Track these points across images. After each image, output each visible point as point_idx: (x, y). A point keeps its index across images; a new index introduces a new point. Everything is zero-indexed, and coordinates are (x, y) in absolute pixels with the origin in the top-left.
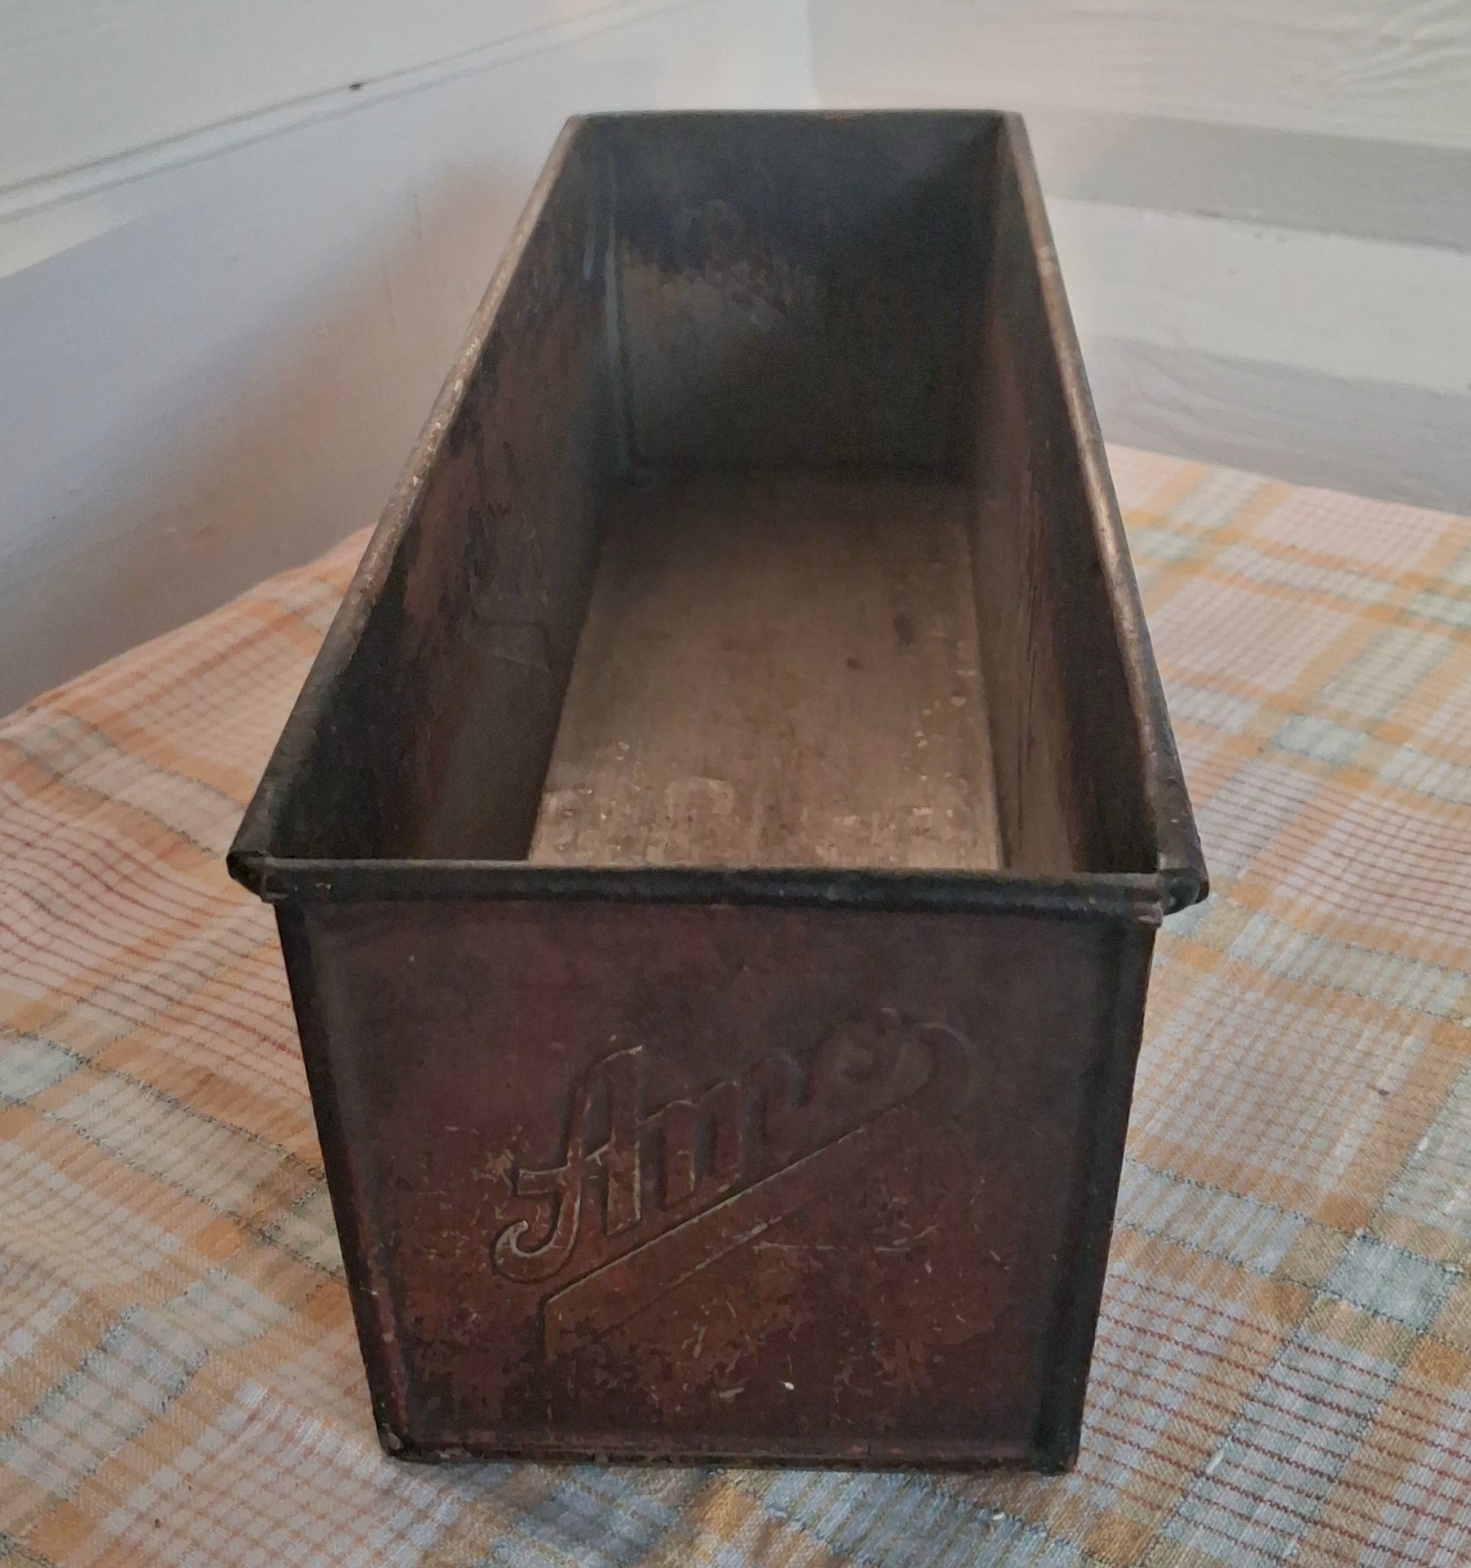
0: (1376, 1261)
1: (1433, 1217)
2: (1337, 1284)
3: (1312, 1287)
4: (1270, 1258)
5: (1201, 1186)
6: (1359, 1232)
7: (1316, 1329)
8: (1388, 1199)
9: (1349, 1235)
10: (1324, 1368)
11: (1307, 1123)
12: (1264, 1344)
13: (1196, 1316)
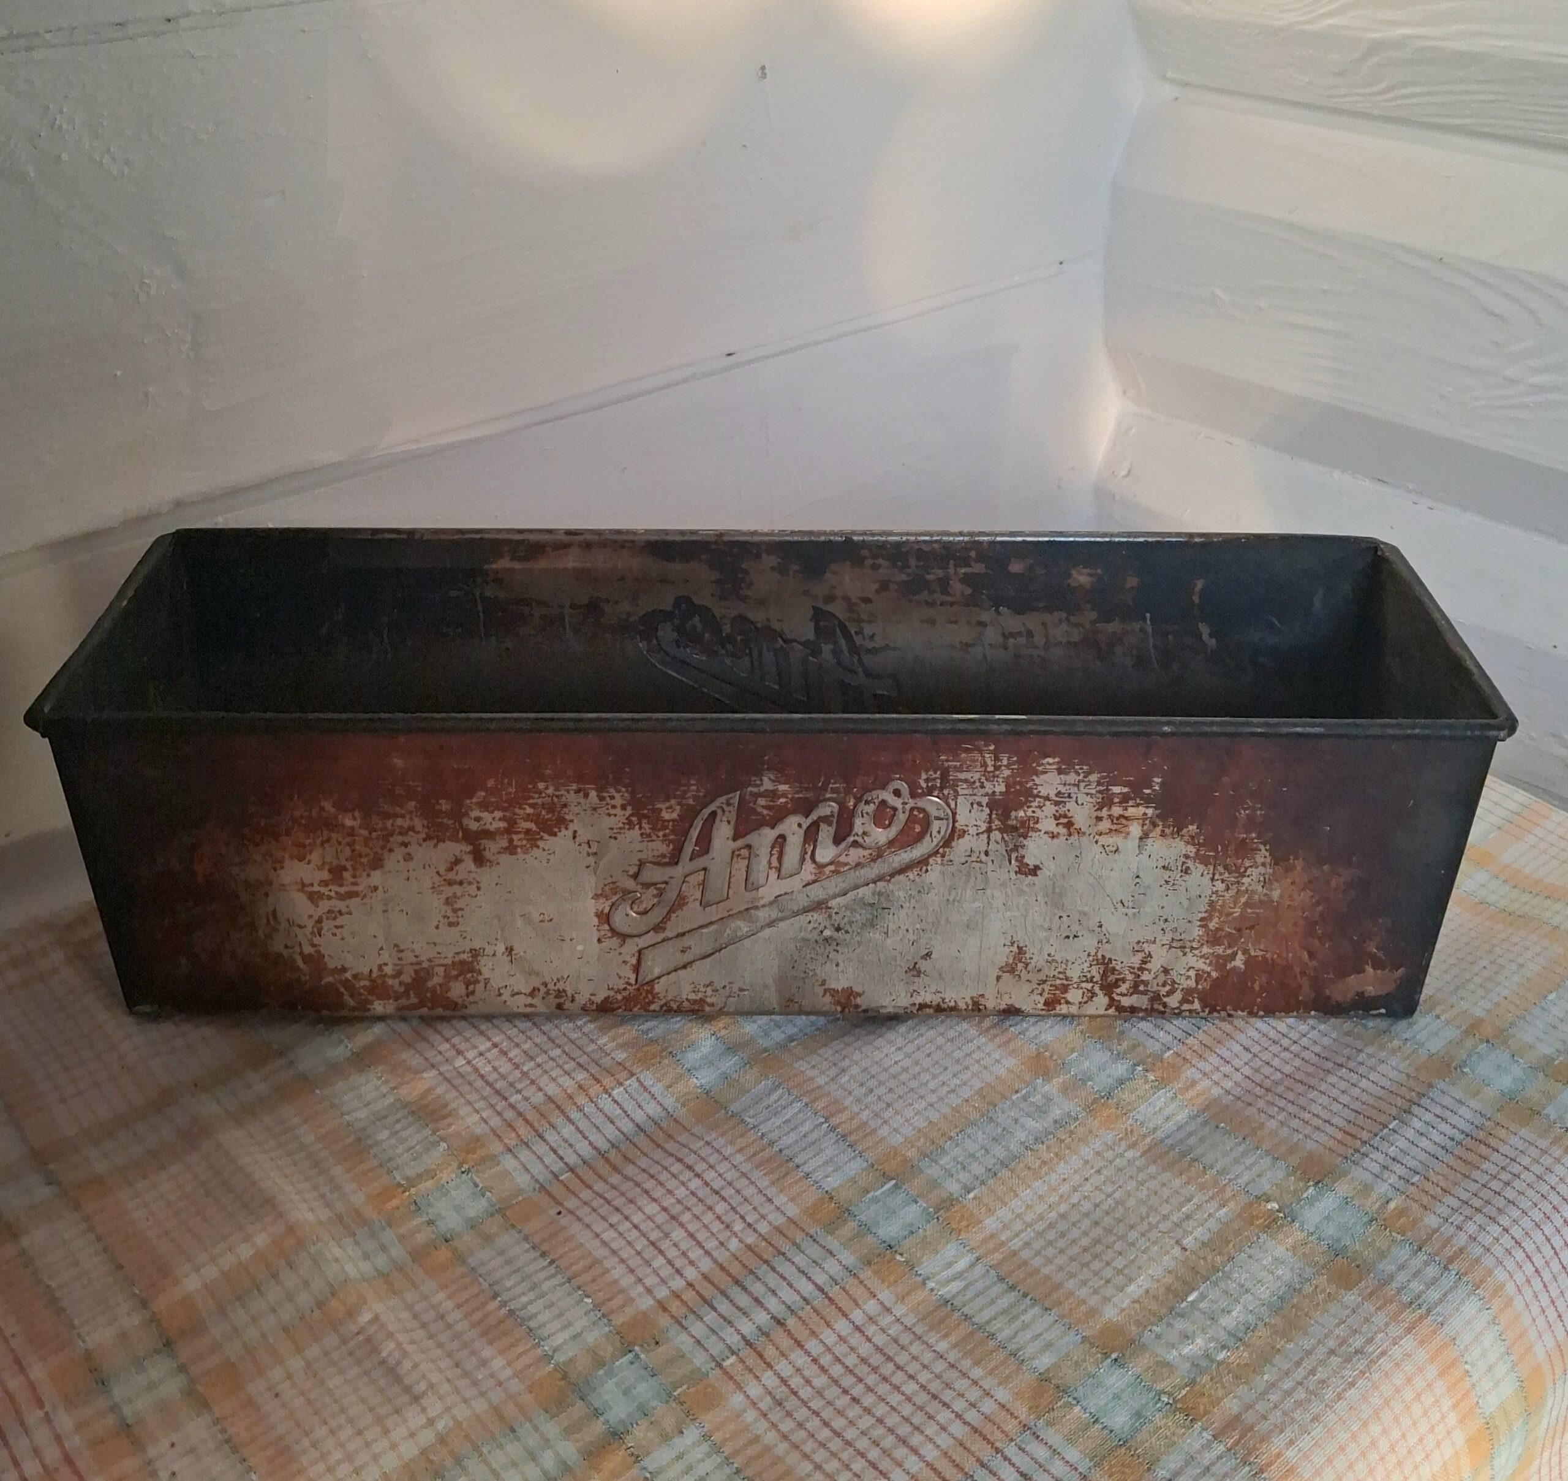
0: (1116, 1380)
1: (1172, 1356)
2: (1080, 1393)
3: (1062, 1390)
4: (1045, 1361)
5: (1025, 1295)
6: (1114, 1356)
7: (1050, 1424)
8: (1147, 1333)
9: (1106, 1355)
10: (1042, 1453)
11: (1119, 1263)
12: (1011, 1426)
13: (974, 1394)
